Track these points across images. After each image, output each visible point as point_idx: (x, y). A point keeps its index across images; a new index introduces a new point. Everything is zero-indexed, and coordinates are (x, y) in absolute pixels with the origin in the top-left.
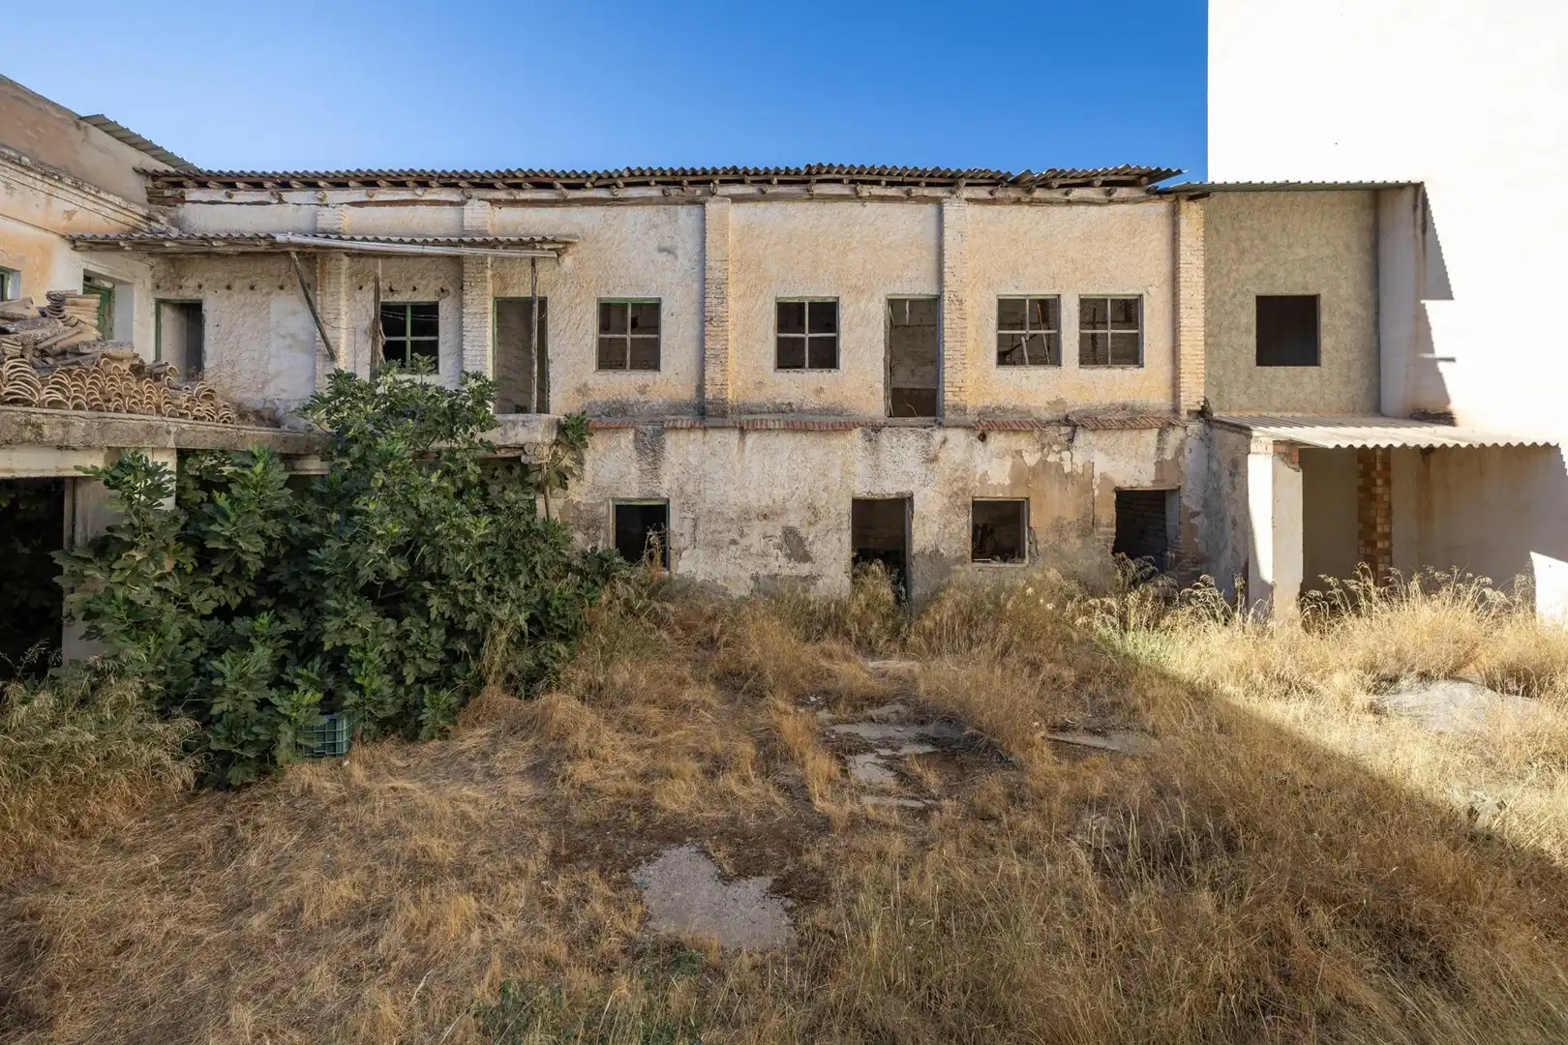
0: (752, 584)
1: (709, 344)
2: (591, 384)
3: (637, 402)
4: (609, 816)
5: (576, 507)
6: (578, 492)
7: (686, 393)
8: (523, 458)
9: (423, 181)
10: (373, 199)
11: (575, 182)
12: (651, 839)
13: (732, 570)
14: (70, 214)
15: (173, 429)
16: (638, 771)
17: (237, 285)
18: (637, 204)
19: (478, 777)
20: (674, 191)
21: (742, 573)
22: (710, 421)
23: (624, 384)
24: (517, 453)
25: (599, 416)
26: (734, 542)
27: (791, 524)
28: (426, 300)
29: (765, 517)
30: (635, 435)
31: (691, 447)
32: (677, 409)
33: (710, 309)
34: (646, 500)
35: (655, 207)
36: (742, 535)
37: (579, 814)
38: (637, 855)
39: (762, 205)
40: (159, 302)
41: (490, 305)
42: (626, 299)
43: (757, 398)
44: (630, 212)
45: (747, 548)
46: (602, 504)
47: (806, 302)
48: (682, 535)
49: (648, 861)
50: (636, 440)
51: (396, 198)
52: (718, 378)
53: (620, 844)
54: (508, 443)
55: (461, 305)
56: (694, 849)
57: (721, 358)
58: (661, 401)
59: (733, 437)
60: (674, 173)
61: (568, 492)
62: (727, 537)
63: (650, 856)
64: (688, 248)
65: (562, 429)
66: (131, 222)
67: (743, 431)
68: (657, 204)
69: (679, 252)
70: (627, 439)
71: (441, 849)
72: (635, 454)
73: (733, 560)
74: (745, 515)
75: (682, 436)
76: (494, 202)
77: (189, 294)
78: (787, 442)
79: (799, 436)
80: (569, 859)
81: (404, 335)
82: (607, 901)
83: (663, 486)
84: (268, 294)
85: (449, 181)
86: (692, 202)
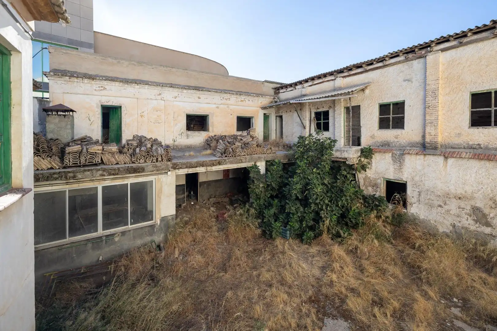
0: (451, 228)
1: (428, 117)
2: (376, 135)
3: (394, 142)
4: (332, 296)
5: (369, 178)
6: (370, 173)
7: (417, 138)
8: (347, 162)
9: (325, 75)
10: (314, 83)
11: (370, 63)
12: (338, 312)
13: (439, 219)
14: (261, 102)
15: (263, 157)
16: (351, 286)
17: (288, 111)
18: (393, 65)
19: (309, 262)
20: (410, 55)
21: (445, 222)
22: (428, 151)
23: (390, 134)
24: (345, 160)
25: (379, 146)
26: (440, 206)
27: (477, 205)
28: (326, 110)
29: (460, 198)
30: (392, 154)
31: (418, 162)
32: (412, 145)
33: (428, 102)
34: (397, 180)
35: (402, 64)
36: (445, 204)
37: (324, 290)
38: (331, 314)
39: (461, 49)
40: (276, 116)
41: (343, 110)
42: (390, 102)
43: (457, 141)
44: (390, 69)
45: (448, 211)
46: (378, 179)
47: (493, 91)
48: (413, 197)
49: (333, 318)
50: (392, 156)
51: (319, 82)
52: (433, 133)
53: (329, 307)
54: (342, 157)
55: (334, 111)
56: (348, 325)
57: (434, 124)
58: (404, 141)
59: (441, 159)
60: (411, 48)
61: (366, 173)
62: (437, 203)
63: (334, 317)
64: (418, 77)
65: (362, 151)
66: (271, 100)
67: (446, 158)
68: (403, 62)
69: (414, 80)
70: (388, 156)
71: (289, 278)
72: (392, 162)
73: (439, 214)
74: (447, 195)
75: (413, 157)
76: (344, 77)
77: (281, 114)
78: (475, 164)
79: (483, 162)
80: (313, 301)
81: (321, 120)
82: (313, 322)
83: (404, 176)
84: (293, 112)
85: (331, 74)
86: (420, 57)
